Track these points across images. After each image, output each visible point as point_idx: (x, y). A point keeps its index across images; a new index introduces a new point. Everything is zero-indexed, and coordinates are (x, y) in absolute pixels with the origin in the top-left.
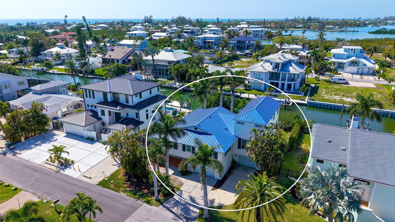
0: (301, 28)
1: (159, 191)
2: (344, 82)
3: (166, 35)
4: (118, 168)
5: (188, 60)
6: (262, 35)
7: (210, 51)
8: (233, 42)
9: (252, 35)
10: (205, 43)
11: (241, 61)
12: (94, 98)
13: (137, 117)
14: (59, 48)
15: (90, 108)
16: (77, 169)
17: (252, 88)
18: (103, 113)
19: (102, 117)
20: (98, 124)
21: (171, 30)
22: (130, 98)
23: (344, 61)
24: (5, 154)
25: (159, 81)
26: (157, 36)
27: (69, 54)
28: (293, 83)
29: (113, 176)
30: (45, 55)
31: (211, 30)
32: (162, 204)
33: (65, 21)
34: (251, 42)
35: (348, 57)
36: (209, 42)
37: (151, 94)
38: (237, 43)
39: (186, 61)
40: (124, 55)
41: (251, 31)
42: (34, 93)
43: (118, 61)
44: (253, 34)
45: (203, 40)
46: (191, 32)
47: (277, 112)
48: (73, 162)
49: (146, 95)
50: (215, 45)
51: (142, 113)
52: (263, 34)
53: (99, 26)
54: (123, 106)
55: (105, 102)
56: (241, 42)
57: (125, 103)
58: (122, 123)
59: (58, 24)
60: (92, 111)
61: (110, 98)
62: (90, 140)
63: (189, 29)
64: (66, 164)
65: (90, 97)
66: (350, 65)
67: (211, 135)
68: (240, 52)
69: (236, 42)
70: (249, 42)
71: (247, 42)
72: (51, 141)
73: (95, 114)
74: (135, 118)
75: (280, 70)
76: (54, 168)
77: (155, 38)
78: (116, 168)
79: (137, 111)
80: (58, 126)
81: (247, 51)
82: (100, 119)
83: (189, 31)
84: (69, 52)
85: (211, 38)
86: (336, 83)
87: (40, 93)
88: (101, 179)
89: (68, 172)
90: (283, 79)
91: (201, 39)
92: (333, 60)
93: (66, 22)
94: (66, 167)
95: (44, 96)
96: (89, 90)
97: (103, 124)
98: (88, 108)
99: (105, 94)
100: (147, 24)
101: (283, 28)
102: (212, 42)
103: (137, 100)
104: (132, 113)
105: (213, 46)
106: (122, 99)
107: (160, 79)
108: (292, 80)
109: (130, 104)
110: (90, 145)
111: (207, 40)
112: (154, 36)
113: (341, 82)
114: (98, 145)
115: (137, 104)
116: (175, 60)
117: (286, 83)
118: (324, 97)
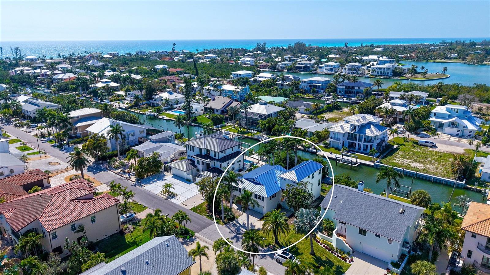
0: (454, 58)
1: (225, 218)
2: (431, 145)
3: (271, 76)
4: (204, 202)
5: (279, 113)
6: (388, 73)
7: (315, 97)
8: (341, 87)
9: (376, 73)
10: (311, 86)
11: (342, 111)
12: (193, 151)
13: (221, 168)
14: (168, 94)
15: (190, 158)
16: (179, 199)
17: (331, 146)
18: (198, 163)
19: (198, 165)
20: (195, 170)
21: (282, 64)
22: (217, 154)
24: (135, 185)
25: (250, 132)
26: (262, 77)
27: (176, 100)
28: (369, 144)
29: (200, 206)
30: (156, 100)
31: (328, 66)
32: (225, 224)
33: (173, 49)
34: (361, 88)
35: (450, 117)
36: (315, 86)
37: (233, 150)
38: (346, 88)
39: (277, 114)
40: (223, 105)
41: (375, 69)
42: (151, 141)
43: (217, 110)
44: (377, 71)
45: (309, 84)
46: (304, 67)
48: (176, 195)
49: (229, 152)
50: (321, 89)
51: (224, 164)
52: (389, 71)
53: (207, 57)
54: (212, 159)
55: (200, 155)
56: (351, 87)
58: (210, 171)
59: (166, 52)
60: (191, 160)
61: (204, 153)
62: (188, 181)
63: (302, 64)
64: (172, 196)
65: (191, 150)
66: (449, 126)
67: (263, 185)
68: (347, 99)
69: (344, 87)
70: (359, 88)
71: (356, 88)
72: (162, 180)
73: (193, 163)
74: (219, 168)
75: (356, 132)
76: (165, 197)
77: (260, 79)
78: (203, 201)
79: (221, 164)
80: (168, 169)
81: (355, 99)
82: (196, 166)
83: (302, 66)
84: (176, 98)
85: (318, 82)
86: (423, 146)
87: (156, 142)
88: (193, 207)
89: (173, 200)
90: (360, 140)
91: (306, 83)
92: (433, 119)
93: (174, 51)
94: (172, 197)
95: (159, 144)
96: (191, 146)
97: (198, 170)
98: (189, 158)
99: (201, 150)
100: (259, 52)
101: (427, 59)
102: (319, 86)
103: (221, 155)
104: (218, 164)
105: (319, 90)
106: (212, 155)
107: (251, 131)
108: (370, 142)
109: (217, 158)
110: (188, 185)
111: (313, 84)
112: (259, 77)
113: (428, 144)
114: (193, 185)
115: (221, 158)
116: (266, 113)
117: (363, 144)
118: (395, 160)
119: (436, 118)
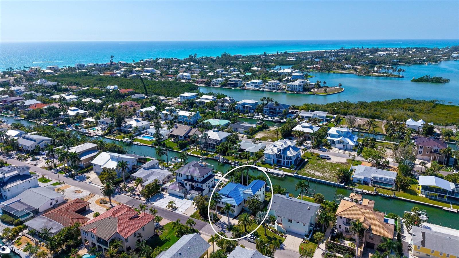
0: (349, 69)
1: (213, 219)
2: (328, 157)
4: (196, 210)
7: (248, 116)
8: (267, 108)
10: (244, 107)
11: (269, 130)
12: (182, 177)
14: (136, 122)
15: (179, 181)
16: (180, 210)
17: (266, 162)
18: (186, 184)
19: (186, 186)
20: (184, 189)
22: (199, 178)
23: (336, 140)
24: (147, 203)
25: (209, 154)
28: (290, 161)
29: (195, 213)
32: (214, 224)
36: (247, 107)
38: (270, 109)
39: (227, 138)
40: (185, 132)
41: (290, 86)
42: (143, 169)
44: (291, 88)
45: (243, 105)
46: (234, 84)
47: (263, 187)
48: (177, 208)
49: (206, 176)
51: (204, 185)
52: (300, 88)
54: (196, 182)
55: (187, 180)
56: (273, 109)
57: (197, 180)
58: (195, 190)
59: (105, 65)
60: (180, 183)
61: (189, 178)
62: (181, 198)
64: (175, 209)
65: (180, 176)
66: (338, 143)
67: (233, 198)
68: (271, 118)
69: (269, 108)
70: (279, 109)
71: (278, 109)
72: (163, 198)
73: (182, 185)
74: (201, 187)
75: (281, 153)
76: (171, 210)
77: (203, 100)
79: (202, 184)
80: (164, 189)
81: (277, 118)
82: (184, 187)
83: (233, 82)
85: (249, 104)
86: (322, 158)
87: (148, 169)
88: (191, 215)
89: (176, 212)
91: (240, 105)
92: (329, 138)
93: (112, 62)
94: (175, 210)
95: (151, 171)
96: (180, 174)
97: (186, 190)
98: (178, 181)
99: (187, 176)
100: (192, 63)
101: (329, 70)
102: (250, 107)
103: (202, 179)
104: (200, 185)
105: (251, 110)
106: (195, 179)
108: (290, 159)
109: (199, 181)
110: (182, 200)
111: (246, 106)
113: (326, 157)
114: (185, 200)
115: (202, 181)
116: (219, 139)
117: (286, 161)
118: (306, 171)
119: (331, 137)
